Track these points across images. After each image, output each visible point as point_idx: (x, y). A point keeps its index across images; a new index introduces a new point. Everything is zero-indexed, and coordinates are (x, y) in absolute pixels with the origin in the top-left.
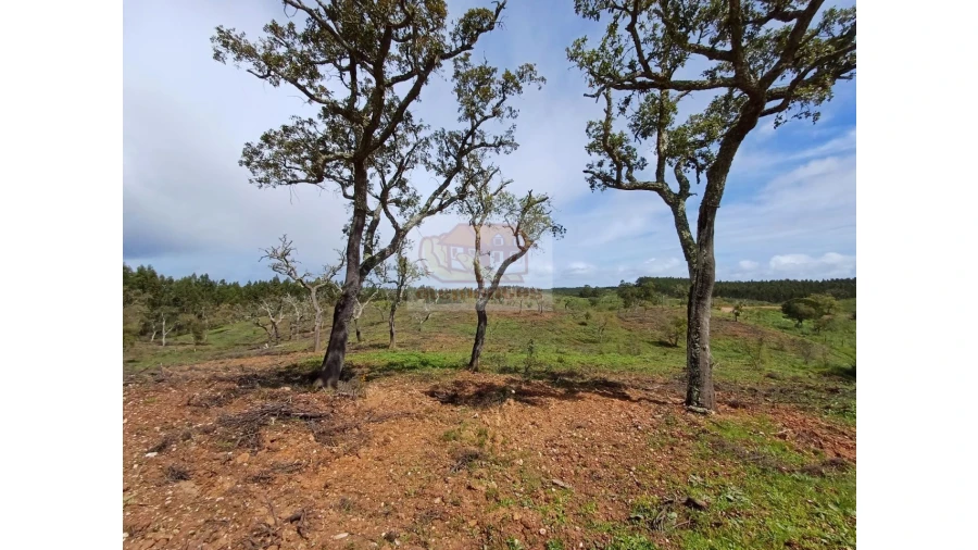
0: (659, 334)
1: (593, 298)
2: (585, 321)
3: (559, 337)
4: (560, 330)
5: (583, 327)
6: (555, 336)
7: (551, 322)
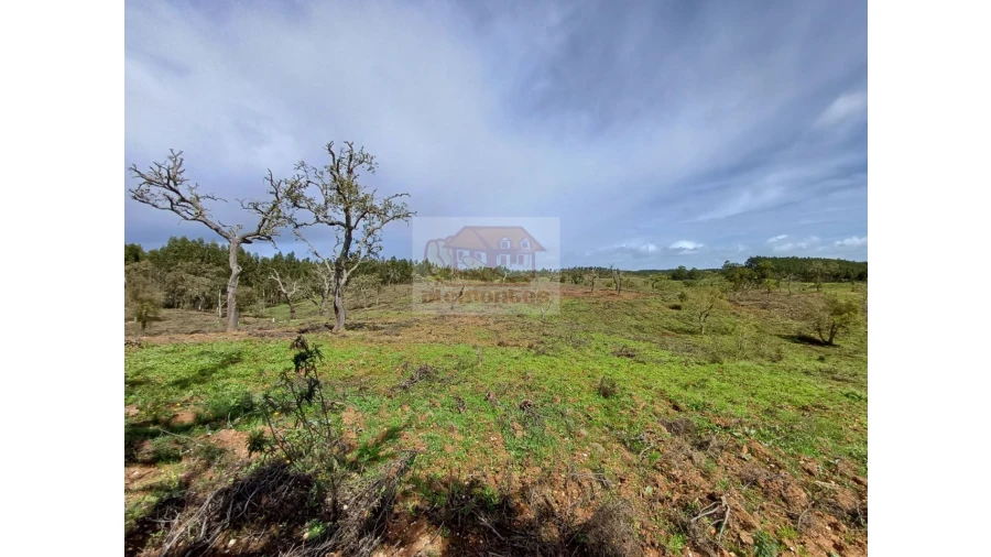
0: (796, 326)
1: (689, 281)
2: (678, 303)
3: (640, 323)
4: (642, 314)
5: (675, 312)
6: (635, 323)
7: (632, 305)
